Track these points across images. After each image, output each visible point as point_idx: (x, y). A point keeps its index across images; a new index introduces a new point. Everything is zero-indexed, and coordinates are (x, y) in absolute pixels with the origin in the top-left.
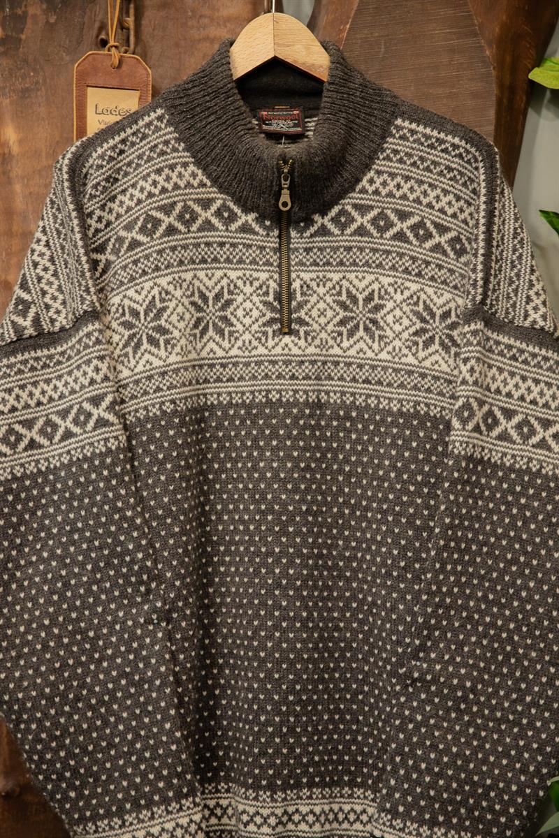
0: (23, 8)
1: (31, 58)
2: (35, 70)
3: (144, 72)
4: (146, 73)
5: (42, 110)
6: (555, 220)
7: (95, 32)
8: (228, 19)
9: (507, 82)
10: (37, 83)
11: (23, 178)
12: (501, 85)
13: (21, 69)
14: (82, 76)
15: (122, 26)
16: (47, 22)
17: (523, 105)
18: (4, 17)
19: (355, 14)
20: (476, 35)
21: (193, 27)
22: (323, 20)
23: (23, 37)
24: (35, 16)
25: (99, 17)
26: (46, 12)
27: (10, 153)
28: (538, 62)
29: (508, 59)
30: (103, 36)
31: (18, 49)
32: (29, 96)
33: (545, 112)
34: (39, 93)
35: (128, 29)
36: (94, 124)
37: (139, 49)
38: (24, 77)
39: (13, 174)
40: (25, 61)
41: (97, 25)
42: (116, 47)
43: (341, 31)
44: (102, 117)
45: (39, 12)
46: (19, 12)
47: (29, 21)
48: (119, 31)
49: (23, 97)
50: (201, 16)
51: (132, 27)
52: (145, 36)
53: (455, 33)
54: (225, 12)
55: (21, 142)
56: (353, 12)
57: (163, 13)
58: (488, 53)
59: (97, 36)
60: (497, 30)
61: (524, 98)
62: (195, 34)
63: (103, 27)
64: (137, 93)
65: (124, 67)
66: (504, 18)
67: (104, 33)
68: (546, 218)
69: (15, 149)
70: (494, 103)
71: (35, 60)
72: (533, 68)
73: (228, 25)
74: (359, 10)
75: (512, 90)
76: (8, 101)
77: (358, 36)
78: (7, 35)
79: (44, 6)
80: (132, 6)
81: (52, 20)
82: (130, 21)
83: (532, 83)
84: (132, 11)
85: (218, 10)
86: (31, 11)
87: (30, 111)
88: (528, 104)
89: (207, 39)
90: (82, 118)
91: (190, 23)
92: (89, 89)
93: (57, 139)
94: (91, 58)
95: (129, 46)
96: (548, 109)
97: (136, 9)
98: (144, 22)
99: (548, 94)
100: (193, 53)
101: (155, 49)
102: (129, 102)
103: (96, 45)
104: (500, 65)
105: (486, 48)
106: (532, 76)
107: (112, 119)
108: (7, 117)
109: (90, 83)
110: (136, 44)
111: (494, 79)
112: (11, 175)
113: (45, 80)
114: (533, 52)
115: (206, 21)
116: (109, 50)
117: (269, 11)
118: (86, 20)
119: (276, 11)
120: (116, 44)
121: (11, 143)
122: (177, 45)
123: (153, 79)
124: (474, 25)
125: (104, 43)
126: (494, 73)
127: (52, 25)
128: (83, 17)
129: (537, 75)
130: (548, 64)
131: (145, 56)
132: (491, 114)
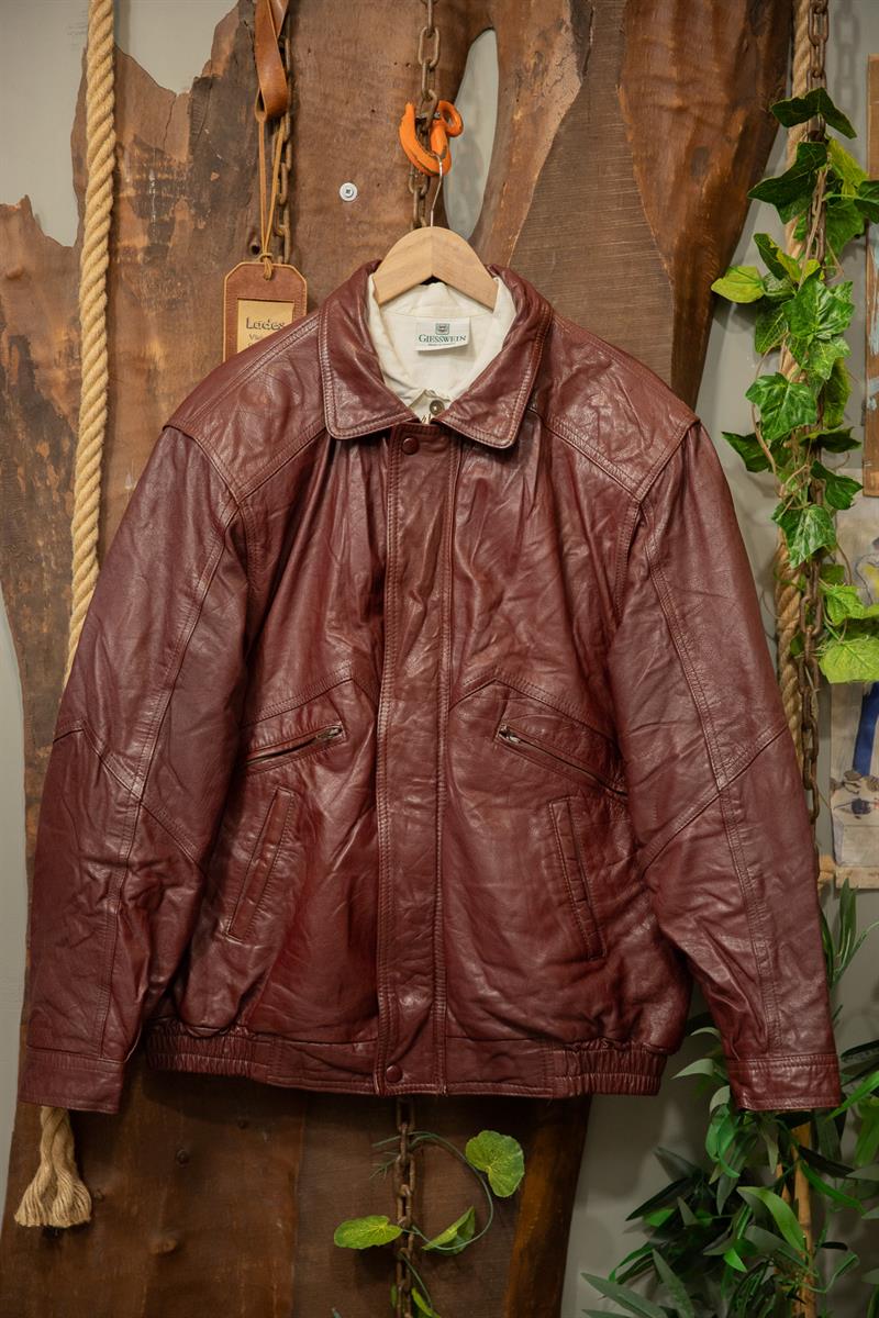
0: (171, 214)
1: (178, 268)
2: (182, 280)
3: (299, 282)
4: (301, 284)
5: (190, 324)
6: (738, 443)
7: (246, 239)
8: (389, 226)
9: (687, 296)
10: (185, 293)
11: (169, 396)
12: (680, 301)
13: (167, 279)
14: (233, 288)
15: (275, 233)
16: (196, 229)
17: (705, 319)
18: (151, 225)
19: (525, 225)
20: (653, 247)
21: (351, 233)
22: (489, 227)
23: (170, 245)
24: (183, 222)
25: (251, 223)
26: (195, 217)
27: (155, 369)
28: (722, 274)
29: (688, 271)
30: (254, 243)
31: (164, 258)
32: (176, 308)
33: (730, 323)
34: (187, 304)
35: (283, 237)
36: (245, 340)
37: (294, 258)
38: (171, 287)
39: (159, 392)
40: (173, 270)
41: (248, 230)
42: (268, 257)
43: (510, 242)
44: (253, 332)
45: (187, 218)
46: (166, 218)
47: (177, 227)
48: (272, 237)
49: (170, 310)
50: (360, 222)
51: (287, 235)
52: (300, 244)
53: (630, 245)
54: (386, 218)
55: (167, 357)
56: (523, 222)
57: (320, 218)
58: (665, 266)
59: (249, 243)
60: (676, 242)
61: (707, 311)
62: (353, 240)
63: (254, 233)
64: (292, 305)
65: (277, 278)
66: (683, 228)
67: (255, 239)
68: (729, 440)
69: (161, 365)
70: (672, 319)
71: (182, 268)
72: (716, 279)
73: (390, 232)
74: (528, 220)
75: (693, 303)
76: (154, 313)
77: (527, 248)
78: (152, 244)
79: (193, 211)
80: (286, 212)
81: (201, 227)
82: (285, 228)
83: (716, 296)
84: (286, 218)
85: (379, 215)
86: (179, 217)
87: (177, 324)
88: (711, 316)
89: (366, 246)
90: (233, 333)
91: (348, 229)
92: (240, 302)
93: (206, 354)
94: (241, 269)
95: (283, 255)
96: (735, 321)
97: (291, 215)
98: (299, 228)
99: (734, 307)
100: (351, 261)
101: (311, 258)
102: (283, 315)
103: (247, 251)
104: (679, 277)
105: (664, 260)
106: (713, 288)
107: (266, 333)
108: (153, 331)
109: (241, 295)
110: (291, 252)
111: (672, 294)
112: (157, 393)
113: (192, 291)
114: (716, 262)
115: (365, 227)
116: (262, 261)
117: (428, 225)
118: (237, 225)
119: (435, 225)
120: (269, 254)
121: (157, 358)
122: (334, 252)
123: (309, 289)
124: (650, 236)
125: (256, 250)
126: (672, 287)
127: (201, 232)
128: (234, 223)
129: (721, 287)
130: (733, 274)
131: (299, 266)
132: (670, 330)
